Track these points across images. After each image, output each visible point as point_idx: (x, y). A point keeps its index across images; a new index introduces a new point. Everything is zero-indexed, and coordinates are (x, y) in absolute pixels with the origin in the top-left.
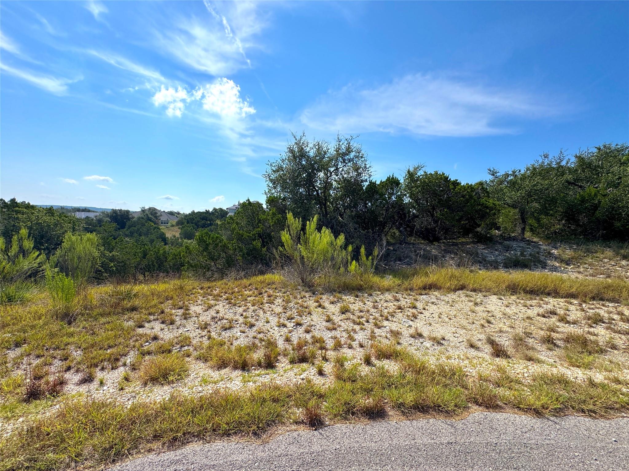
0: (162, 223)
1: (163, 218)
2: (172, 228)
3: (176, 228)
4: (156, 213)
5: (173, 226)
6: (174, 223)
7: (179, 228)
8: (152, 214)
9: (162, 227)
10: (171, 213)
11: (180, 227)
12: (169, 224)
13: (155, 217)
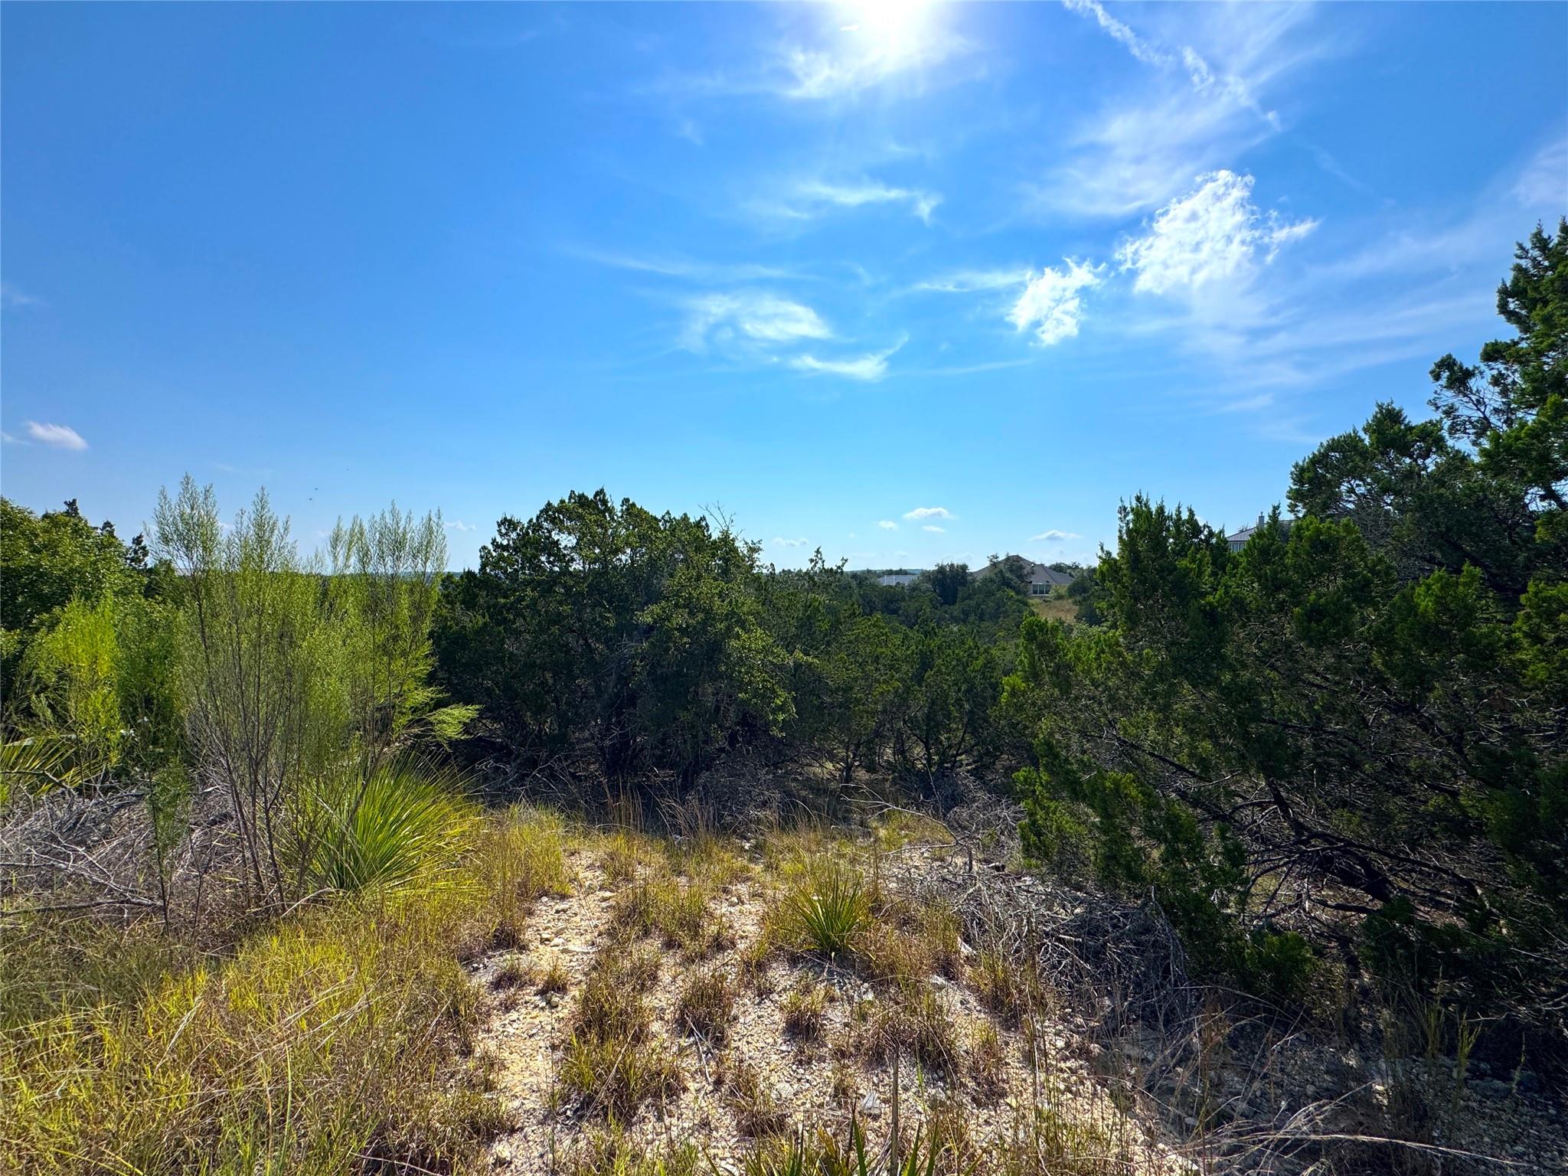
0: (1035, 592)
1: (1038, 581)
2: (1058, 603)
3: (1068, 603)
4: (1021, 568)
5: (1060, 597)
6: (1063, 591)
7: (1075, 603)
8: (1011, 571)
9: (1034, 601)
10: (1058, 568)
11: (1079, 598)
12: (1052, 594)
13: (1018, 577)
